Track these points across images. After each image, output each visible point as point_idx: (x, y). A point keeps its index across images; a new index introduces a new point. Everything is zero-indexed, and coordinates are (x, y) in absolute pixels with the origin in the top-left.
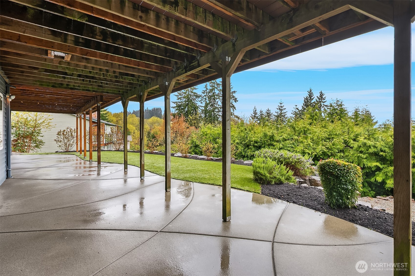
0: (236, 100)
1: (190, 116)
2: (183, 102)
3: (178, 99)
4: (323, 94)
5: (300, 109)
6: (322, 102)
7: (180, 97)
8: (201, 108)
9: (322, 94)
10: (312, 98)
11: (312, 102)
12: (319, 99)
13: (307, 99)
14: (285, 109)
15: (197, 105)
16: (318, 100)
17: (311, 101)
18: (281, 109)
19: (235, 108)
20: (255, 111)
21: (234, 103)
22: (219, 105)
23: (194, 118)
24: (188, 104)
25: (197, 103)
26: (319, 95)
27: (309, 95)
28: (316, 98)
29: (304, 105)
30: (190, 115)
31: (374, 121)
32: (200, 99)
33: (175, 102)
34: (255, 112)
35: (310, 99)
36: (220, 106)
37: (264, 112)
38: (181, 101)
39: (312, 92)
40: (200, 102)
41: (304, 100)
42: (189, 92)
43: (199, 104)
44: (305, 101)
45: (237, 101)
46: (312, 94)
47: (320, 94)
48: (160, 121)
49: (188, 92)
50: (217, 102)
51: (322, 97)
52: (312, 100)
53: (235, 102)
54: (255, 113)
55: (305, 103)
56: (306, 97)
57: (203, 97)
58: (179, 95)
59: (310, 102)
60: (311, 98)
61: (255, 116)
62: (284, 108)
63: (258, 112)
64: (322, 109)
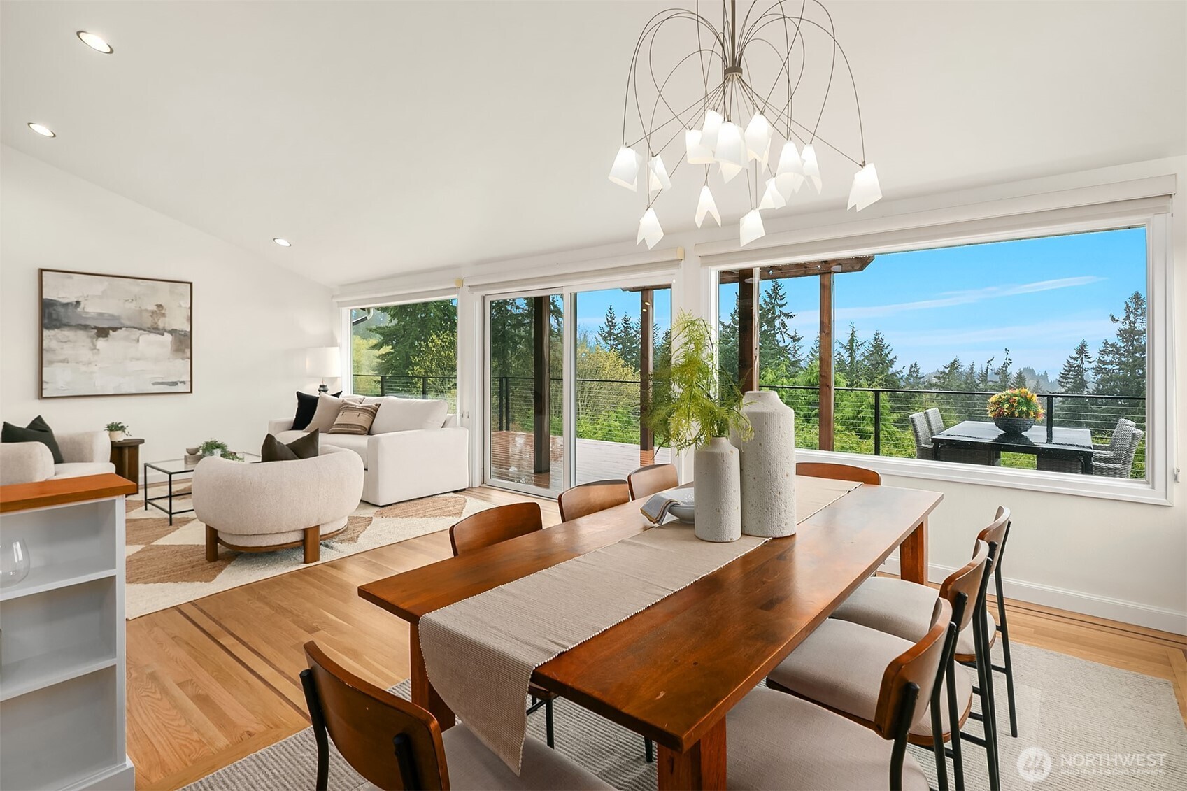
5: (726, 324)
6: (778, 305)
12: (770, 296)
16: (768, 300)
20: (610, 319)
22: (518, 308)
31: (890, 357)
34: (611, 321)
36: (521, 311)
54: (611, 324)
61: (610, 333)
63: (618, 320)
64: (777, 323)
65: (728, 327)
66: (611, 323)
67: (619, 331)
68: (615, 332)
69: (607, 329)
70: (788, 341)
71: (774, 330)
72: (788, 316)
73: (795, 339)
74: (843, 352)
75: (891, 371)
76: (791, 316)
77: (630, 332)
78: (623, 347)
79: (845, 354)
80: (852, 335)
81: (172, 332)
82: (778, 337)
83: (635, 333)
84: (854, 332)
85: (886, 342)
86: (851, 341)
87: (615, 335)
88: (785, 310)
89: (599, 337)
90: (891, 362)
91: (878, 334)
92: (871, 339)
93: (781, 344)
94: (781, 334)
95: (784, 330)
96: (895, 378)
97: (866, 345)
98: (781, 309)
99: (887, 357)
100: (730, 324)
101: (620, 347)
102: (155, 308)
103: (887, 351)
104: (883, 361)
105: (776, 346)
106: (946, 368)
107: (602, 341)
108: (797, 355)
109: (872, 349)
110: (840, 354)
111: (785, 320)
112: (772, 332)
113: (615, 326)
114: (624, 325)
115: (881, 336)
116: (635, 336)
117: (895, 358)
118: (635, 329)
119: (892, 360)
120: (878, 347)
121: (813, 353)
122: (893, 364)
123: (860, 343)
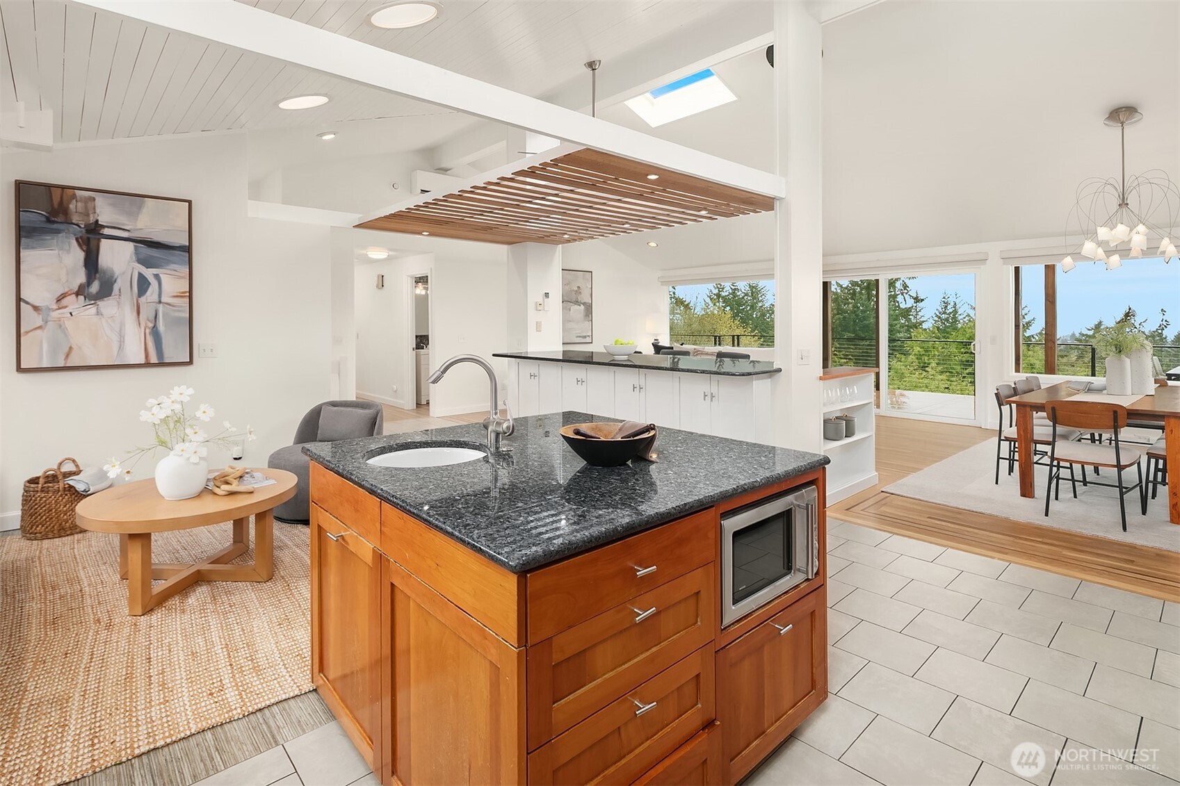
65: (846, 288)
67: (727, 294)
69: (716, 291)
70: (910, 303)
71: (895, 291)
73: (917, 300)
77: (738, 294)
81: (584, 304)
83: (743, 295)
87: (723, 297)
89: (708, 300)
93: (903, 306)
94: (902, 295)
95: (906, 291)
99: (1024, 318)
100: (848, 286)
102: (577, 289)
105: (897, 307)
106: (1089, 330)
107: (710, 303)
108: (918, 317)
110: (969, 316)
112: (893, 293)
113: (723, 289)
114: (732, 287)
116: (743, 297)
118: (744, 291)
119: (1029, 322)
121: (938, 314)
122: (1030, 325)
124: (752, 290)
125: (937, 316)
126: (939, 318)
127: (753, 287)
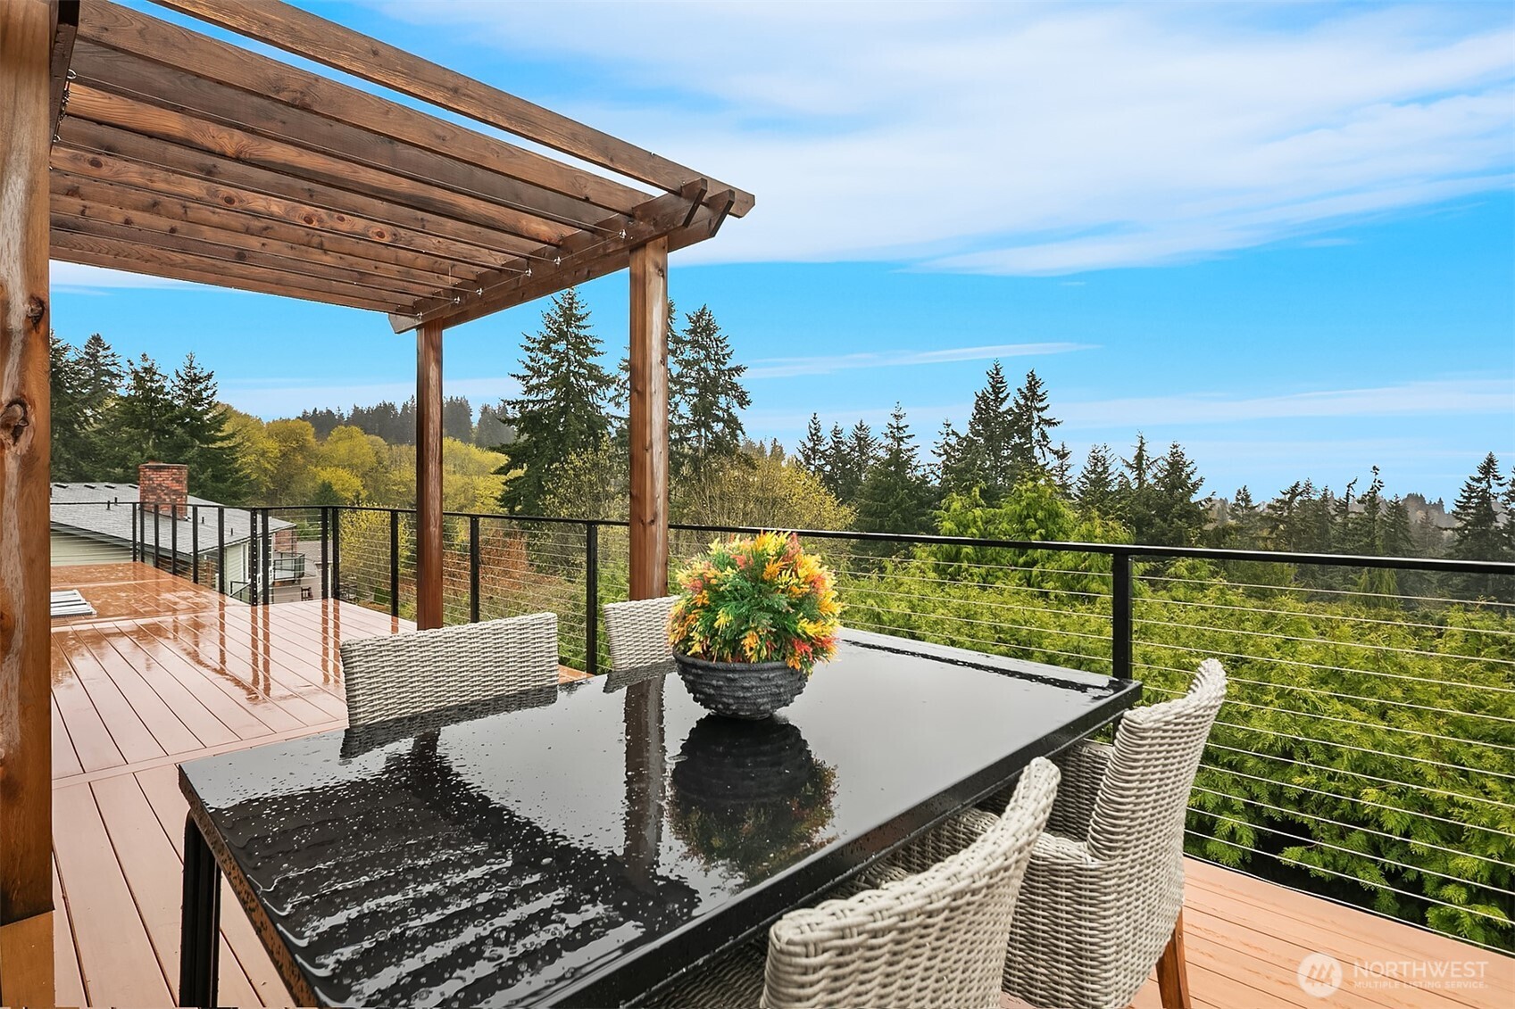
0: (743, 401)
1: (573, 457)
2: (547, 401)
3: (530, 390)
4: (1037, 383)
5: (963, 436)
6: (1036, 408)
7: (534, 381)
8: (617, 424)
9: (1033, 384)
10: (1001, 396)
11: (1003, 408)
12: (1025, 397)
13: (983, 398)
14: (910, 436)
15: (604, 413)
16: (1022, 402)
17: (997, 407)
18: (897, 433)
19: (739, 427)
20: (814, 432)
21: (736, 410)
22: (681, 417)
23: (588, 465)
24: (564, 411)
25: (600, 403)
26: (1024, 385)
27: (993, 387)
28: (1014, 394)
29: (974, 419)
30: (575, 450)
31: (1194, 478)
32: (611, 392)
33: (517, 402)
34: (815, 434)
35: (995, 400)
36: (685, 421)
37: (847, 436)
38: (540, 397)
39: (1001, 374)
40: (612, 404)
41: (977, 404)
42: (569, 365)
43: (608, 409)
44: (977, 406)
45: (748, 403)
46: (1002, 382)
47: (1030, 382)
48: (465, 452)
49: (566, 364)
50: (677, 404)
51: (1035, 393)
52: (1001, 404)
53: (741, 405)
54: (815, 438)
55: (979, 412)
56: (983, 393)
57: (624, 383)
58: (531, 373)
59: (994, 411)
60: (997, 397)
61: (814, 450)
62: (908, 432)
63: (826, 433)
64: (1036, 434)
65: (965, 439)
66: (815, 436)
67: (827, 447)
68: (822, 449)
69: (810, 445)
70: (1051, 457)
71: (1030, 443)
72: (1049, 423)
73: (1061, 455)
74: (1127, 472)
75: (1194, 499)
76: (1054, 424)
77: (843, 448)
78: (833, 469)
79: (1131, 476)
80: (1141, 449)
82: (1037, 452)
83: (849, 450)
84: (1143, 444)
85: (1187, 458)
86: (1139, 457)
87: (821, 452)
88: (1046, 415)
89: (799, 456)
90: (1195, 486)
91: (1175, 447)
92: (1167, 454)
93: (1041, 463)
94: (1041, 448)
95: (1045, 443)
96: (1202, 508)
97: (1160, 462)
98: (1040, 414)
99: (1190, 478)
101: (828, 468)
103: (1188, 470)
104: (1183, 484)
105: (1034, 464)
106: (1284, 494)
108: (1064, 479)
109: (1167, 467)
110: (1123, 476)
111: (1046, 428)
112: (1028, 446)
113: (821, 441)
114: (834, 439)
115: (1180, 449)
116: (849, 453)
117: (1201, 480)
118: (849, 445)
119: (1196, 483)
120: (1176, 465)
121: (1086, 473)
122: (1197, 488)
123: (1151, 460)
124: (859, 445)
125: (1085, 476)
126: (1087, 478)
127: (862, 439)
